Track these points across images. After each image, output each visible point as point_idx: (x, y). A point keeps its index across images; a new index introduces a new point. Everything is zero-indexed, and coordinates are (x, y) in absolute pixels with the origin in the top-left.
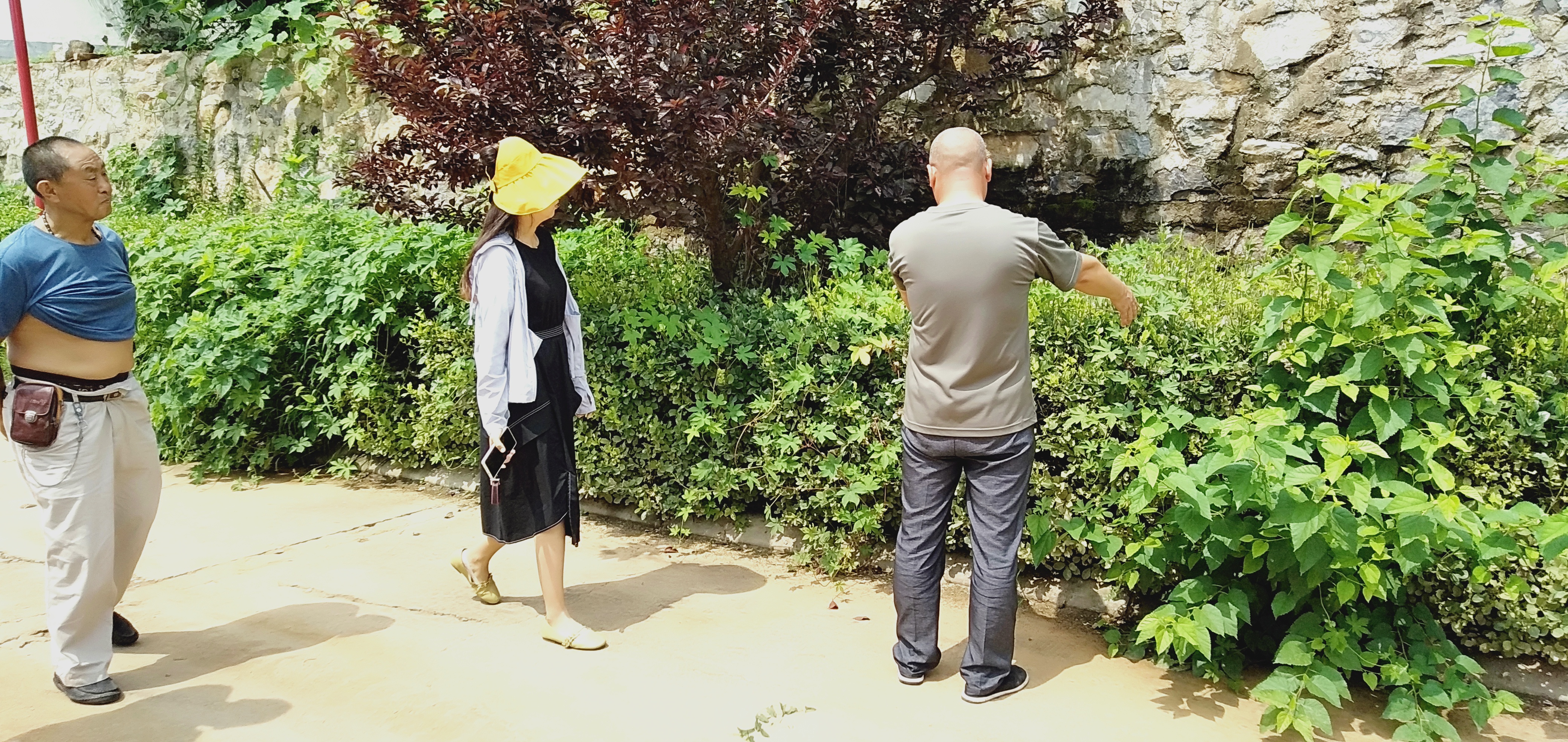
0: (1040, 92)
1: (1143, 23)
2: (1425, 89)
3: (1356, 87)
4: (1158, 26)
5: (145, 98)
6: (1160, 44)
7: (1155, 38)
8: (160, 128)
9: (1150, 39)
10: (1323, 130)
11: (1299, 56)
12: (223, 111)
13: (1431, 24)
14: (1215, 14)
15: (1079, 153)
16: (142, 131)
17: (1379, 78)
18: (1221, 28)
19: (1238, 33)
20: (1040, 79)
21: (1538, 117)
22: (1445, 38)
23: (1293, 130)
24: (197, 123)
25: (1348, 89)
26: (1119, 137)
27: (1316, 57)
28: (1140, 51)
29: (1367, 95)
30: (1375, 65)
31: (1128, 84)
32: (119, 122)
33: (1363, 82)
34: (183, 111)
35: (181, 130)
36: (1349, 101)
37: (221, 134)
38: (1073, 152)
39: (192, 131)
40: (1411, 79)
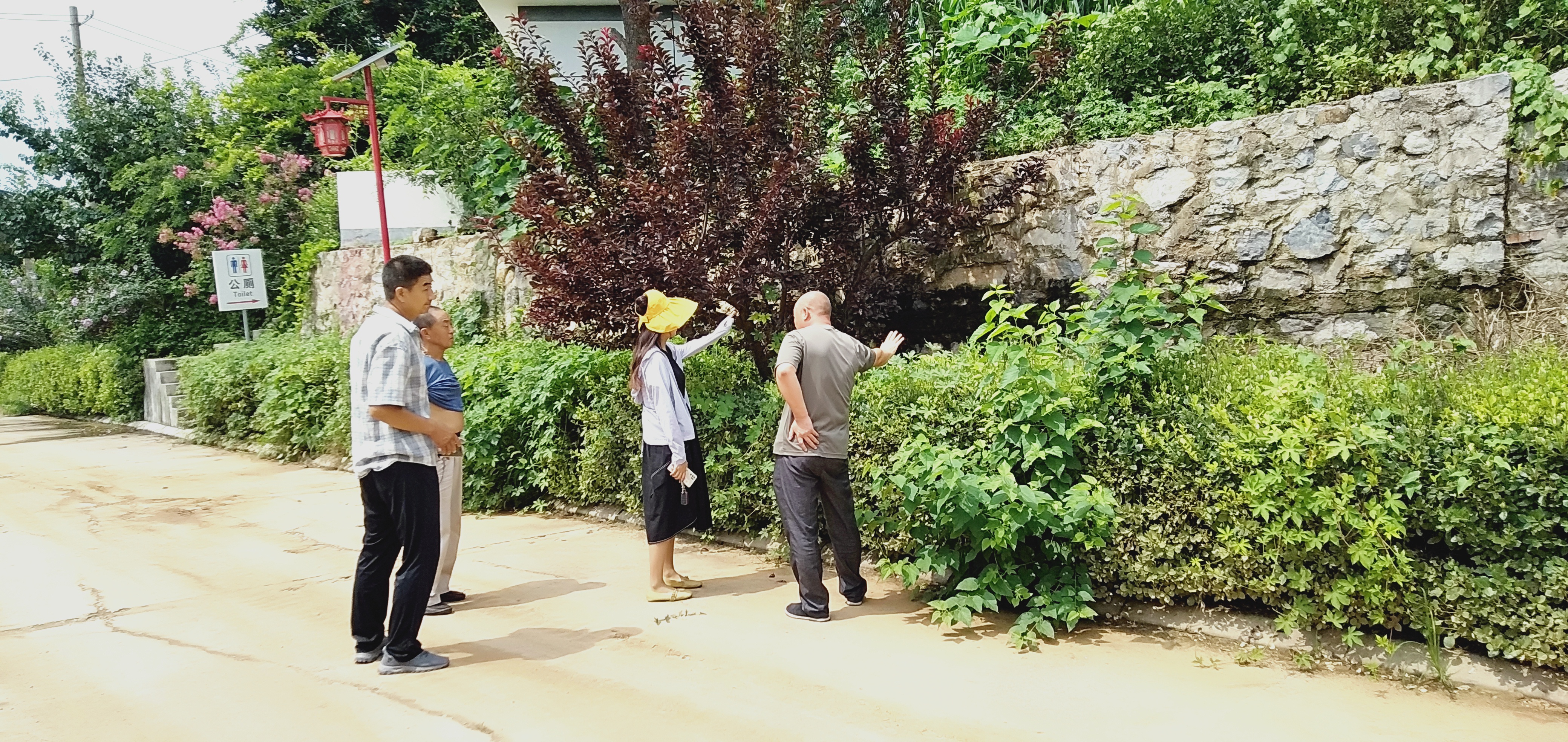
0: (1005, 234)
1: (1067, 183)
2: (1267, 217)
3: (1217, 219)
4: (1076, 184)
5: (465, 265)
6: (1080, 196)
7: (1076, 192)
8: (473, 286)
9: (1072, 193)
10: (1197, 252)
11: (1174, 199)
12: (511, 273)
13: (1264, 170)
14: (1115, 173)
15: (1033, 276)
16: (463, 288)
17: (1232, 211)
18: (1119, 182)
19: (1131, 186)
20: (1004, 225)
21: (1349, 234)
22: (1276, 179)
23: (1176, 252)
24: (495, 281)
25: (1211, 221)
26: (1058, 264)
27: (1187, 199)
28: (1066, 202)
29: (1225, 225)
30: (1227, 203)
31: (1060, 225)
32: (449, 283)
33: (1221, 215)
34: (487, 274)
35: (485, 287)
36: (1213, 229)
37: (508, 289)
38: (1029, 275)
39: (492, 288)
40: (1256, 211)
